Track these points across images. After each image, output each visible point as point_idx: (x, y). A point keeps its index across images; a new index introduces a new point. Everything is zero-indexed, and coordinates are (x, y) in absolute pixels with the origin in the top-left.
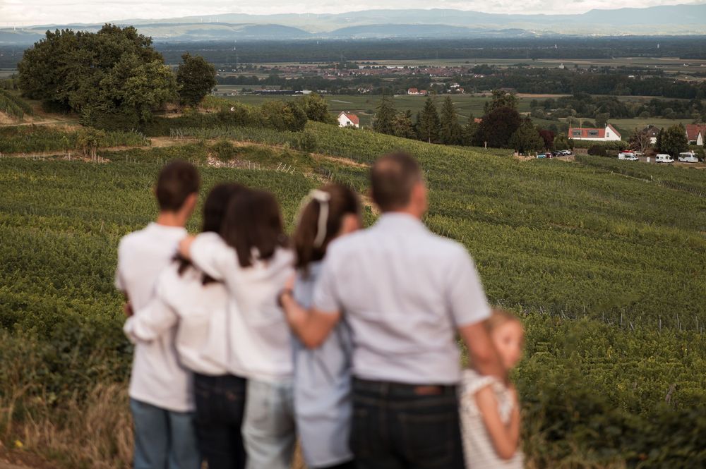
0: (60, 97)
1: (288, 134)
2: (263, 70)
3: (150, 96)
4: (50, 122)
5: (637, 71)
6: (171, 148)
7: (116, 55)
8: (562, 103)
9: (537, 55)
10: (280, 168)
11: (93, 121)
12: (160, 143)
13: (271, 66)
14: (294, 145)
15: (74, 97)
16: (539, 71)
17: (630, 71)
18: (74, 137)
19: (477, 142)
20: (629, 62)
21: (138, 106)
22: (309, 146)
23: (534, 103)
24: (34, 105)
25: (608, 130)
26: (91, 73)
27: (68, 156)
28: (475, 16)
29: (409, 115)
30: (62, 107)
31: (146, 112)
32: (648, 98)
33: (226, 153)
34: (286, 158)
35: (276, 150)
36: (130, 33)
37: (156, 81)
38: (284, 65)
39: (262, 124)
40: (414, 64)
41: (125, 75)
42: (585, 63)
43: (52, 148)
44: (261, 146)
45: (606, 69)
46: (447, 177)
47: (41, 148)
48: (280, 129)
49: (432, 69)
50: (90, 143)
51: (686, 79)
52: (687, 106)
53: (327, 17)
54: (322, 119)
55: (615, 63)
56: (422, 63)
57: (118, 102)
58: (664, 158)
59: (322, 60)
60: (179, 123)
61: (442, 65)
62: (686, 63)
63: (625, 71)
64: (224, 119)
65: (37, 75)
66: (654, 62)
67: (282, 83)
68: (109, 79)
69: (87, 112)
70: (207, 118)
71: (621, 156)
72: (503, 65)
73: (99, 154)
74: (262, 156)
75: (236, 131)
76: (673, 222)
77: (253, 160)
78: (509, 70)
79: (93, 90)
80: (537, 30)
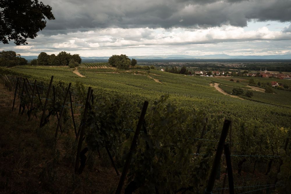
0: (114, 64)
1: (147, 70)
2: (155, 63)
3: (126, 64)
4: (112, 68)
5: (211, 64)
6: (129, 72)
7: (122, 58)
8: (198, 69)
9: (196, 62)
10: (144, 75)
11: (118, 68)
12: (127, 71)
13: (156, 63)
14: (147, 72)
15: (116, 64)
16: (196, 64)
17: (210, 64)
18: (115, 70)
19: (180, 73)
20: (210, 63)
21: (125, 66)
22: (149, 72)
23: (194, 69)
24: (111, 66)
25: (201, 72)
26: (118, 61)
27: (114, 73)
28: (188, 56)
29: (170, 69)
30: (114, 66)
31: (126, 67)
32: (211, 68)
33: (137, 73)
34: (145, 74)
35: (144, 73)
36: (125, 55)
37: (128, 62)
38: (158, 63)
39: (143, 69)
40: (177, 63)
41: (123, 61)
42: (203, 63)
43: (112, 71)
44: (142, 72)
45: (206, 64)
46: (169, 77)
47: (110, 71)
48: (146, 70)
49: (180, 64)
50: (117, 71)
51: (219, 65)
52: (218, 69)
53: (165, 56)
54: (153, 69)
55: (208, 63)
56: (179, 63)
57: (122, 65)
58: (207, 76)
59: (164, 62)
60: (131, 69)
61: (182, 63)
62: (219, 63)
63: (209, 64)
64: (138, 68)
65: (111, 61)
66: (214, 63)
67: (158, 65)
68: (121, 62)
69: (117, 67)
70: (135, 68)
71: (201, 75)
72: (191, 63)
73: (118, 73)
74: (142, 73)
75: (139, 70)
76: (202, 84)
77: (141, 74)
78: (192, 64)
79: (118, 63)
80: (197, 58)
